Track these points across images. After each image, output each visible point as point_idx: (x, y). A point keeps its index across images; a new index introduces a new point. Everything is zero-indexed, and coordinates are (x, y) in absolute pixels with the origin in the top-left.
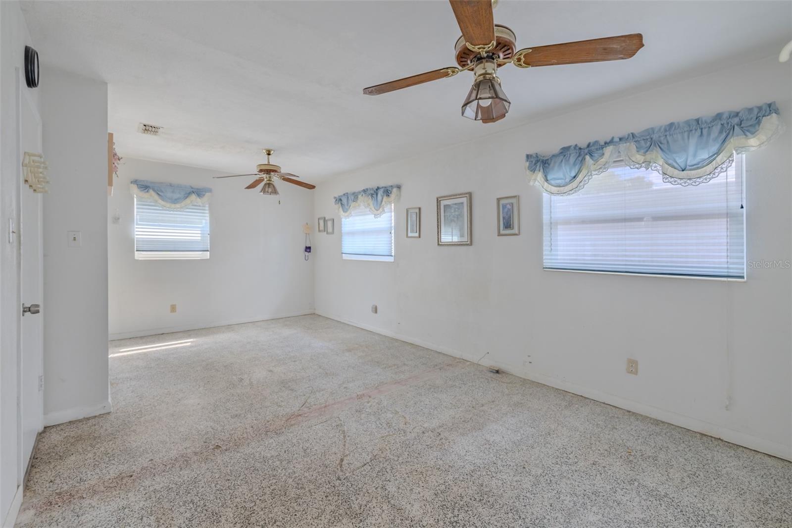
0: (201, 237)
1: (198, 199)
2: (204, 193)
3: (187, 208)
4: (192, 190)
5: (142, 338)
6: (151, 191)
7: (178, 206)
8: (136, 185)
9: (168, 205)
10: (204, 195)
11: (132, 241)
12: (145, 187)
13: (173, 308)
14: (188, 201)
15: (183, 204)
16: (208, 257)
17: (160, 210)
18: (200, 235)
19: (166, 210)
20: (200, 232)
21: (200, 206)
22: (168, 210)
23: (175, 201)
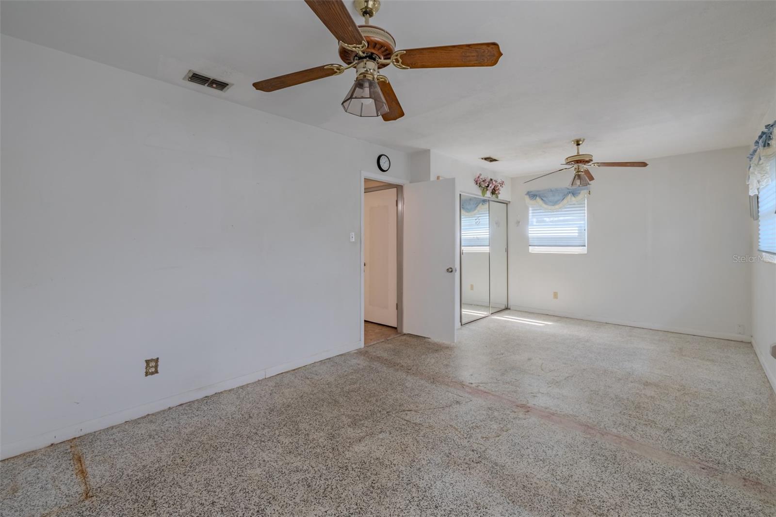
0: (578, 233)
1: (573, 199)
2: (579, 192)
3: (566, 208)
4: (568, 191)
5: (539, 314)
6: (538, 198)
7: (557, 207)
8: (528, 196)
9: (550, 207)
10: (580, 193)
11: (527, 238)
12: (533, 195)
13: (556, 295)
14: (565, 201)
15: (561, 205)
16: (586, 253)
17: (543, 212)
18: (577, 231)
19: (547, 212)
20: (577, 228)
21: (574, 204)
22: (550, 212)
23: (555, 203)
